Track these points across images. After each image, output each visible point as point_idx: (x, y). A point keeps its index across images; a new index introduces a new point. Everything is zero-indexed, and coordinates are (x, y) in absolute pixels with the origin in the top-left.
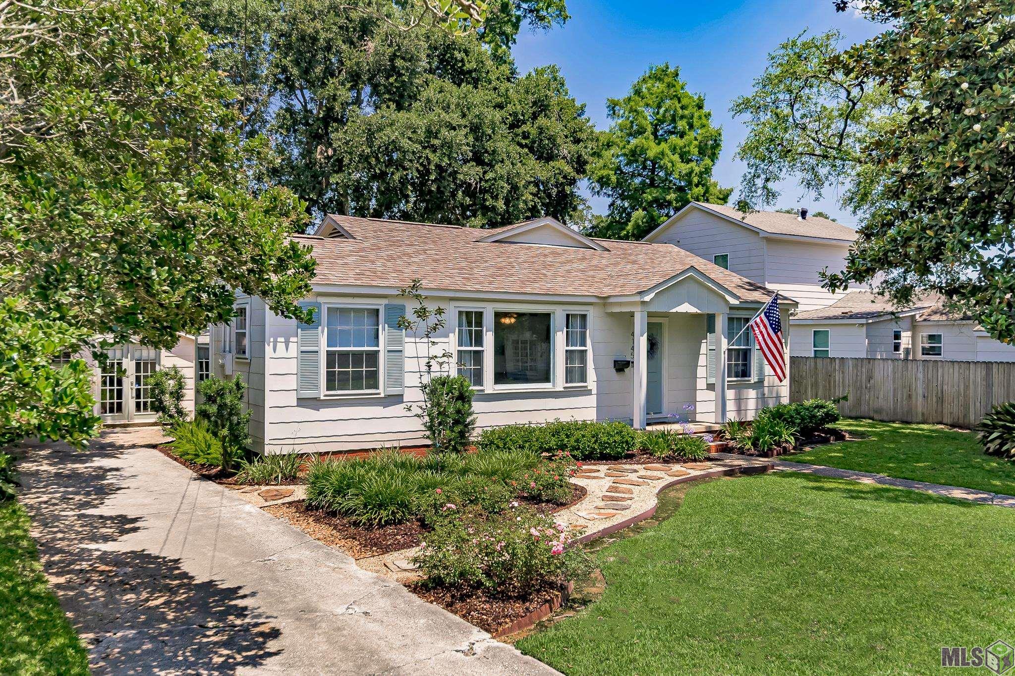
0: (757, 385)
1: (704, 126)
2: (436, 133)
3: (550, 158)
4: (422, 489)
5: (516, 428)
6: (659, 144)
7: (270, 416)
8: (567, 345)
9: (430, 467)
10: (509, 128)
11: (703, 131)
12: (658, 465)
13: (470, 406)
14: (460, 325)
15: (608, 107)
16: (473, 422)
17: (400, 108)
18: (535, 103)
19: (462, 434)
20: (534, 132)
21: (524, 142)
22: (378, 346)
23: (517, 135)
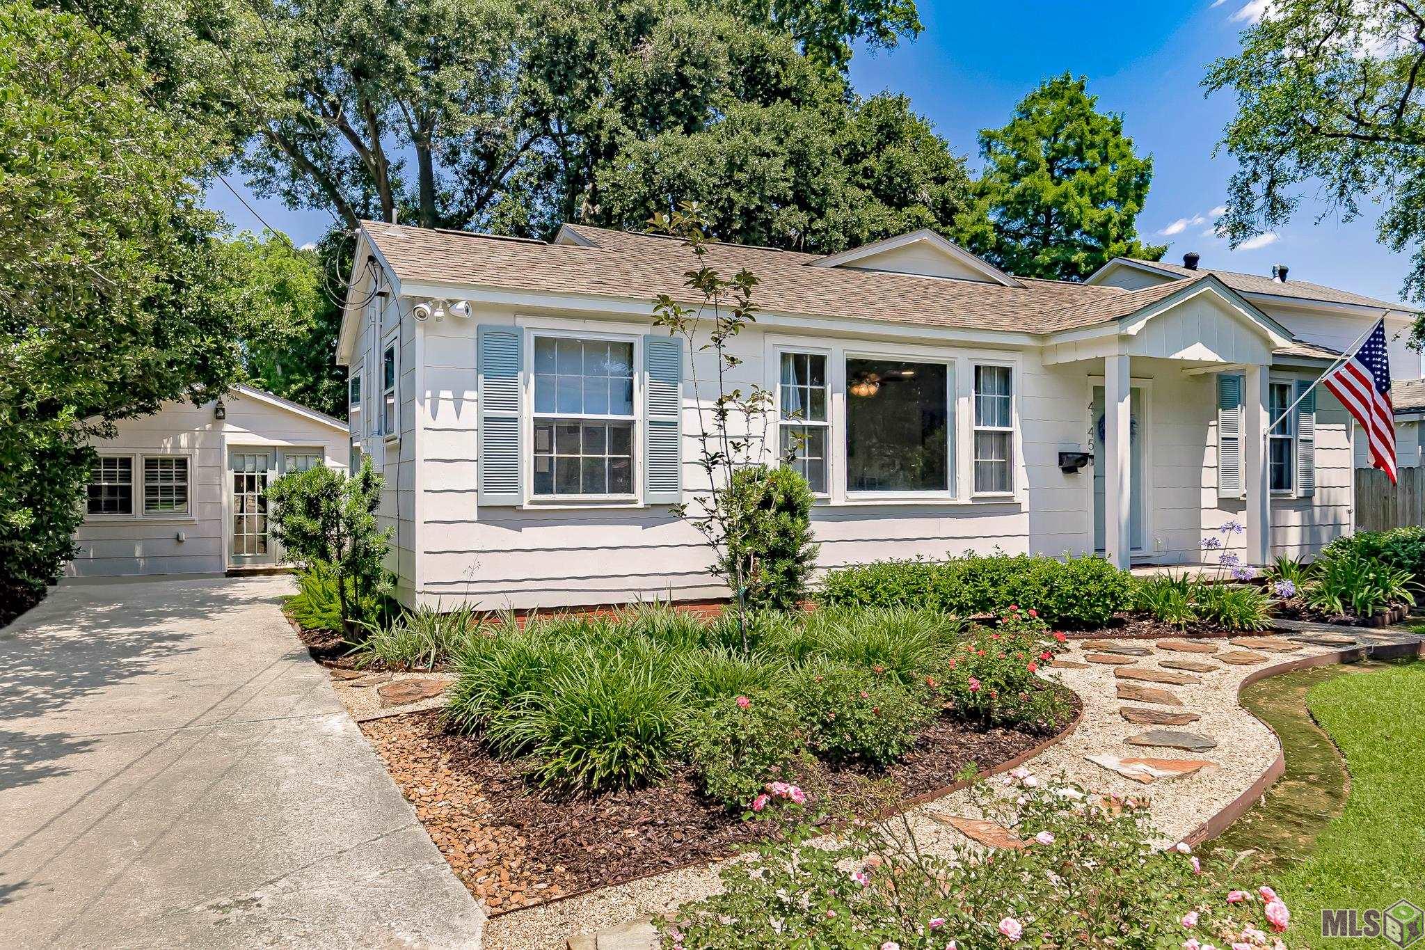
0: (1303, 503)
1: (1124, 156)
2: (742, 165)
3: (902, 203)
4: (704, 692)
5: (896, 568)
6: (1059, 183)
7: (425, 538)
8: (978, 423)
9: (726, 640)
10: (845, 164)
11: (1125, 162)
12: (1179, 640)
13: (807, 526)
14: (784, 380)
15: (982, 141)
16: (810, 555)
17: (688, 131)
18: (880, 128)
19: (791, 575)
20: (879, 168)
21: (866, 182)
22: (631, 413)
23: (855, 173)
